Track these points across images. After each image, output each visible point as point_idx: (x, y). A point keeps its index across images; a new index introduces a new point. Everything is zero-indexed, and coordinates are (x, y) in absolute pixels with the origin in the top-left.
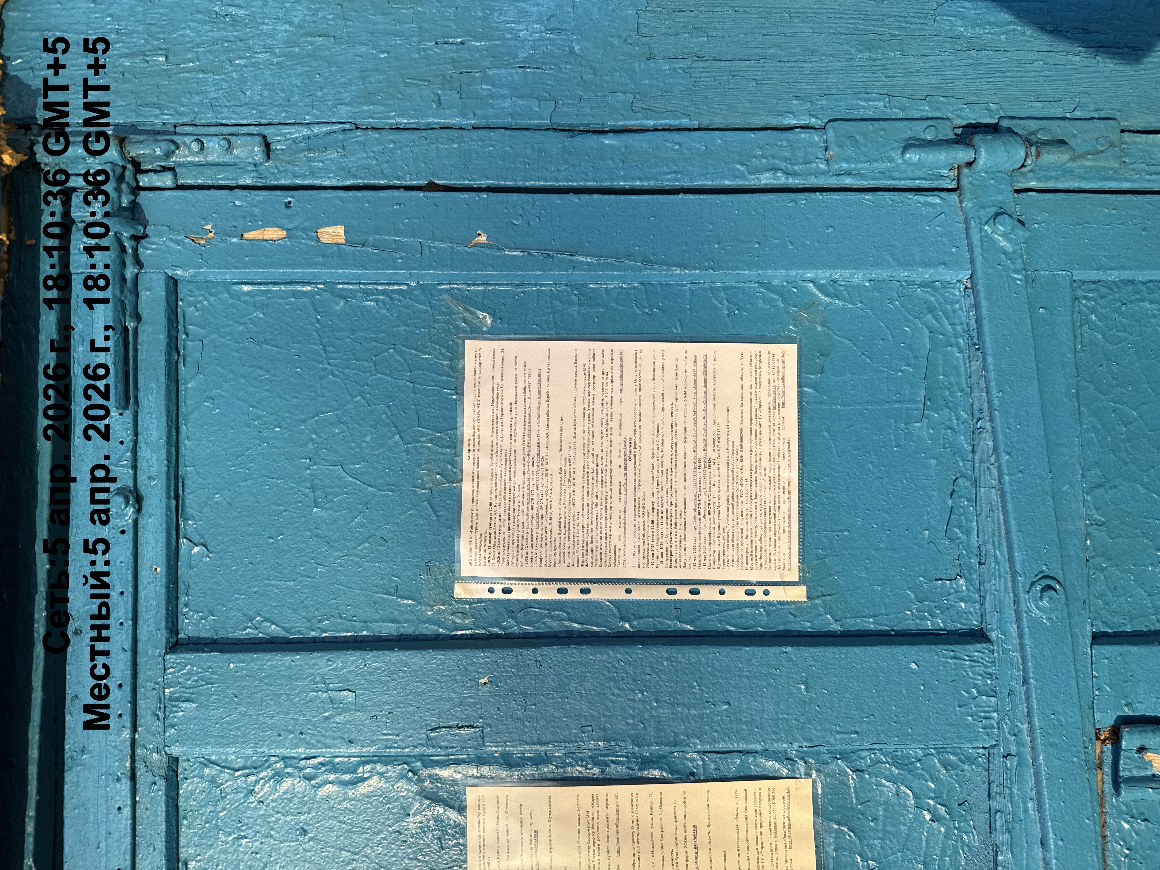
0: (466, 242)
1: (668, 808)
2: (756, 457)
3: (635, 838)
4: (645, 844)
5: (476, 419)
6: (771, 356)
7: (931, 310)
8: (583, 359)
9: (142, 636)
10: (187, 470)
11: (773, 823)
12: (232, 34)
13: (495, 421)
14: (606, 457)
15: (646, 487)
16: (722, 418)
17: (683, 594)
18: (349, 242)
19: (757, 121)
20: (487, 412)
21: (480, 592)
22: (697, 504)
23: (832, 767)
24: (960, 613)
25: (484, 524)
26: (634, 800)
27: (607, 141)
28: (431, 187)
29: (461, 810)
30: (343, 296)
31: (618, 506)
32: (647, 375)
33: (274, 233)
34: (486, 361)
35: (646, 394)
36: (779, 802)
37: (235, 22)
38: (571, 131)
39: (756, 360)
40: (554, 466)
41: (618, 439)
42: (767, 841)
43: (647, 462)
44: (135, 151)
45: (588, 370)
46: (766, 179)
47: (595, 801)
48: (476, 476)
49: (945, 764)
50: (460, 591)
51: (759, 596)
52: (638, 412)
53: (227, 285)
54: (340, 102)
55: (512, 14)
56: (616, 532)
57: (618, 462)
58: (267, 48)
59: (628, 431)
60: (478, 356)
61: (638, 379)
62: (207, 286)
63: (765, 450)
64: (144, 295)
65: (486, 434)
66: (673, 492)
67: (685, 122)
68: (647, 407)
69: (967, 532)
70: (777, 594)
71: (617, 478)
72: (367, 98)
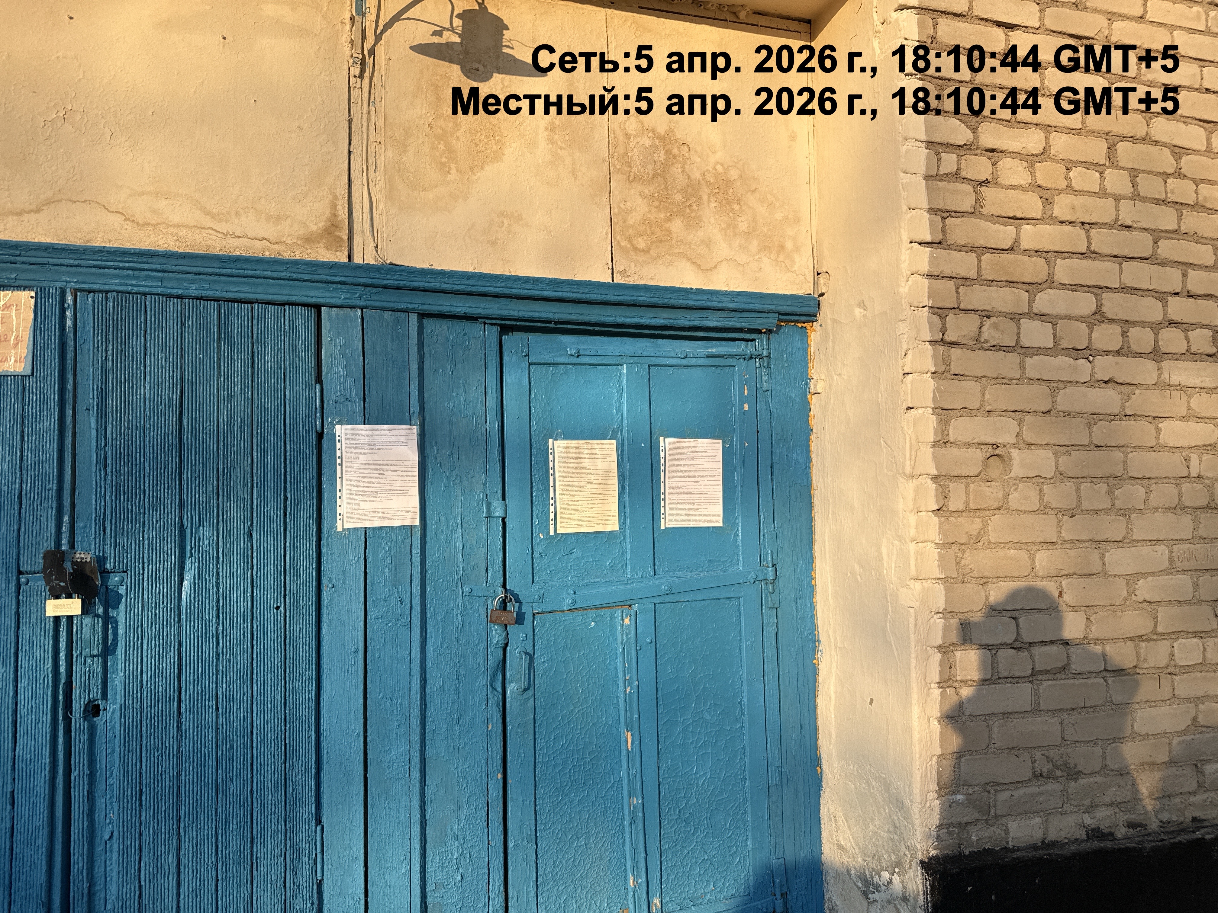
0: (746, 440)
1: (610, 492)
2: (695, 516)
3: (605, 484)
4: (604, 486)
5: (703, 442)
6: (719, 520)
7: (731, 561)
8: (718, 470)
9: (652, 359)
10: (690, 369)
11: (608, 520)
12: (792, 382)
13: (703, 447)
14: (695, 477)
15: (688, 487)
16: (705, 507)
17: (662, 496)
18: (745, 411)
19: (776, 514)
20: (705, 445)
21: (662, 443)
22: (684, 500)
23: (621, 535)
24: (659, 569)
25: (678, 444)
26: (613, 484)
27: (770, 476)
28: (758, 432)
29: (610, 439)
30: (731, 409)
31: (683, 479)
32: (715, 487)
33: (746, 392)
34: (717, 445)
35: (710, 487)
36: (613, 521)
37: (795, 383)
38: (772, 467)
39: (719, 515)
40: (692, 463)
41: (699, 479)
42: (604, 518)
43: (693, 487)
44: (765, 359)
45: (715, 472)
46: (762, 517)
47: (614, 473)
48: (689, 442)
49: (622, 566)
50: (662, 438)
51: (662, 516)
52: (705, 485)
53: (733, 380)
54: (777, 409)
55: (798, 452)
56: (677, 479)
57: (693, 479)
58: (789, 391)
59: (701, 482)
60: (719, 443)
61: (714, 485)
62: (733, 375)
63: (697, 518)
64: (731, 360)
65: (700, 445)
66: (687, 494)
67: (775, 496)
68: (707, 487)
69: (679, 571)
70: (662, 521)
71: (689, 479)
72: (778, 416)
